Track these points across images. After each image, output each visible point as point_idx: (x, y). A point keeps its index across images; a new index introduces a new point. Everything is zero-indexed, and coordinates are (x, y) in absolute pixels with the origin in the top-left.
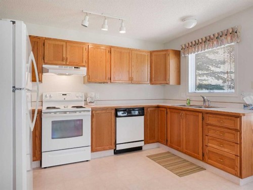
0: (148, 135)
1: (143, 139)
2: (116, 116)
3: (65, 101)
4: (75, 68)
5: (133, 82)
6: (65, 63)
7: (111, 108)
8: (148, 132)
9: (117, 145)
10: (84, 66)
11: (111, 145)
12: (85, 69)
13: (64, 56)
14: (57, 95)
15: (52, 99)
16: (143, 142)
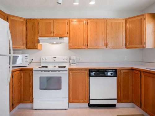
0: (122, 95)
1: (116, 98)
2: (90, 76)
3: (55, 62)
4: (60, 38)
5: (107, 47)
6: (52, 35)
7: (86, 69)
8: (122, 92)
9: (90, 100)
10: (66, 36)
11: (85, 99)
12: (67, 38)
13: (52, 30)
14: (50, 58)
15: (47, 61)
16: (116, 100)
